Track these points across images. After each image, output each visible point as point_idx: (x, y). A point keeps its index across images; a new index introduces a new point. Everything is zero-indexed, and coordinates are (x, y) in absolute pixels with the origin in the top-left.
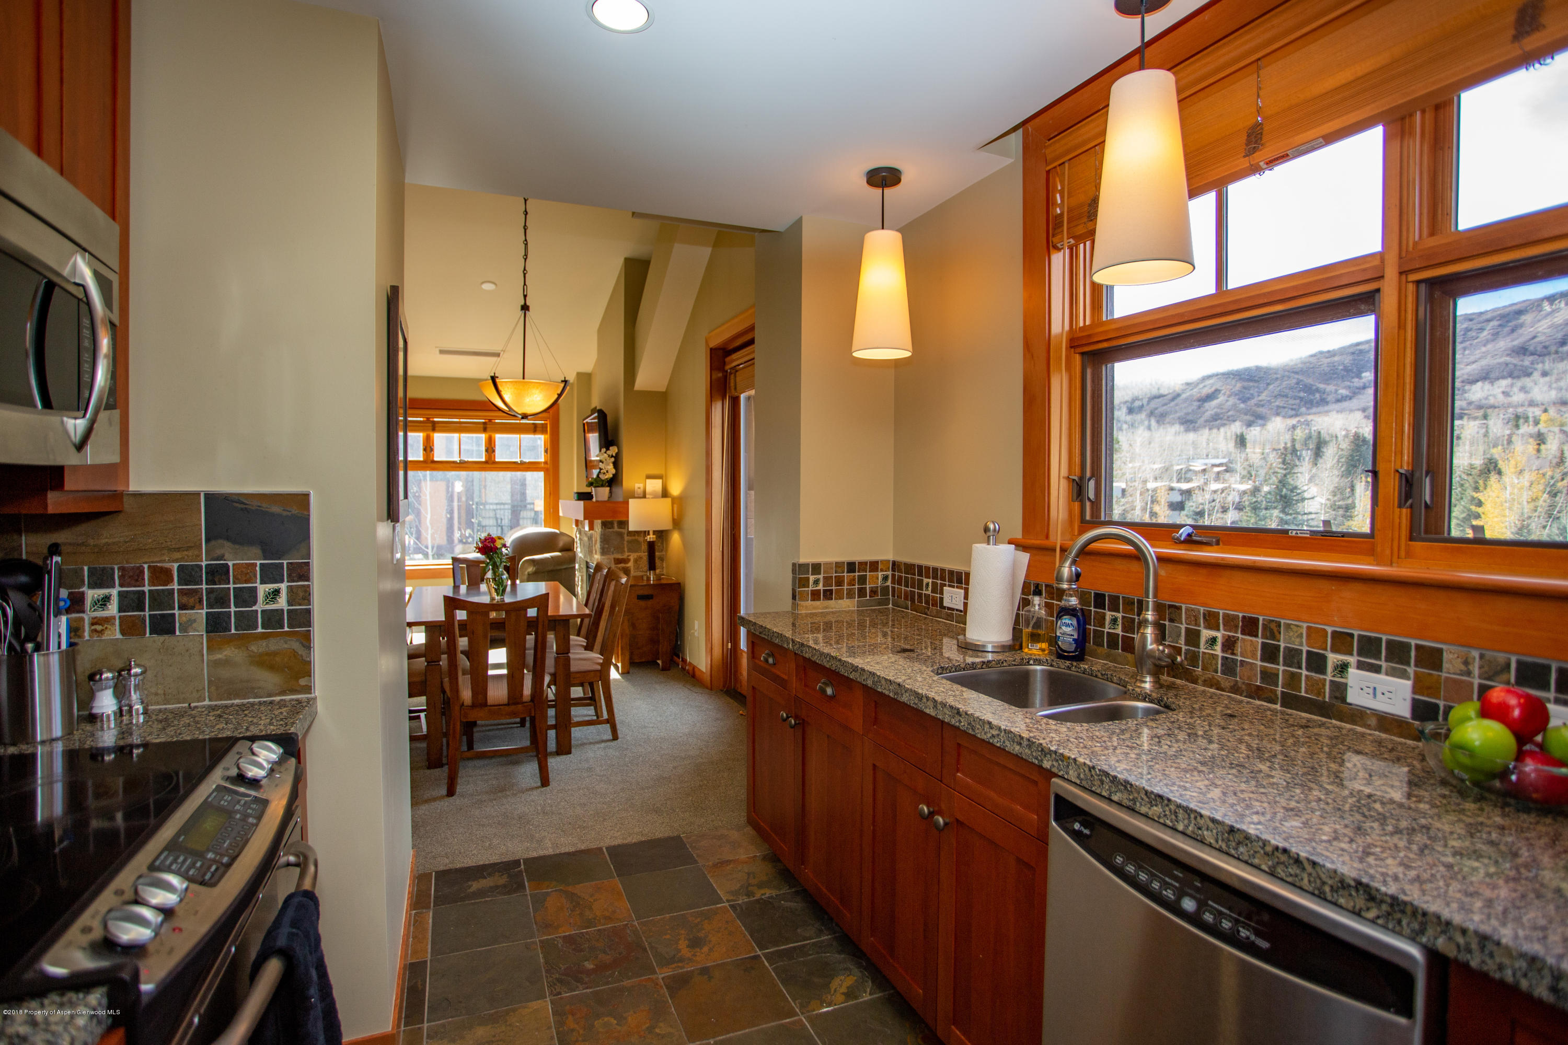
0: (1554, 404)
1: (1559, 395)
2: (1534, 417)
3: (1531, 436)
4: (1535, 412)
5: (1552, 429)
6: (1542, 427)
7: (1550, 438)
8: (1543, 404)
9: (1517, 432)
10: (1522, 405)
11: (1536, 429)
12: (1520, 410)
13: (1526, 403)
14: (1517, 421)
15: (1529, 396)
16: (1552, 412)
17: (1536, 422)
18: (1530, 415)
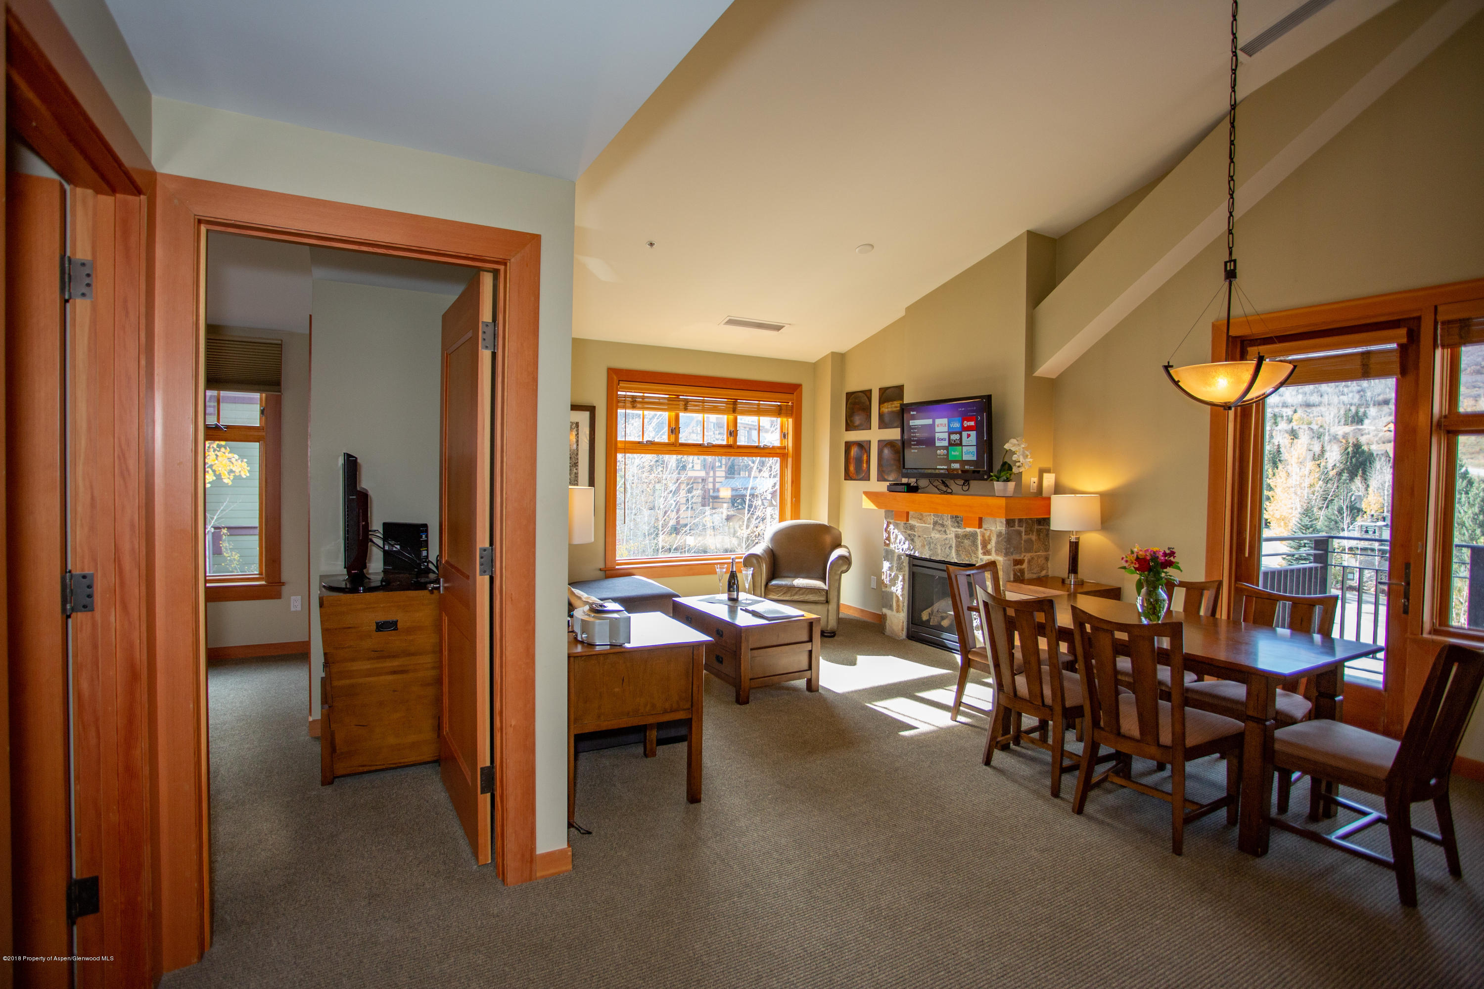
0: (1301, 405)
1: (1305, 399)
2: (1288, 416)
3: (1286, 432)
4: (1288, 412)
5: (1302, 427)
6: (1294, 425)
7: (1301, 433)
8: (1292, 406)
9: (1276, 428)
10: (1277, 406)
11: (1290, 426)
12: (1276, 410)
13: (1281, 405)
14: (1275, 420)
15: (1283, 398)
16: (1300, 412)
17: (1290, 421)
18: (1284, 415)
